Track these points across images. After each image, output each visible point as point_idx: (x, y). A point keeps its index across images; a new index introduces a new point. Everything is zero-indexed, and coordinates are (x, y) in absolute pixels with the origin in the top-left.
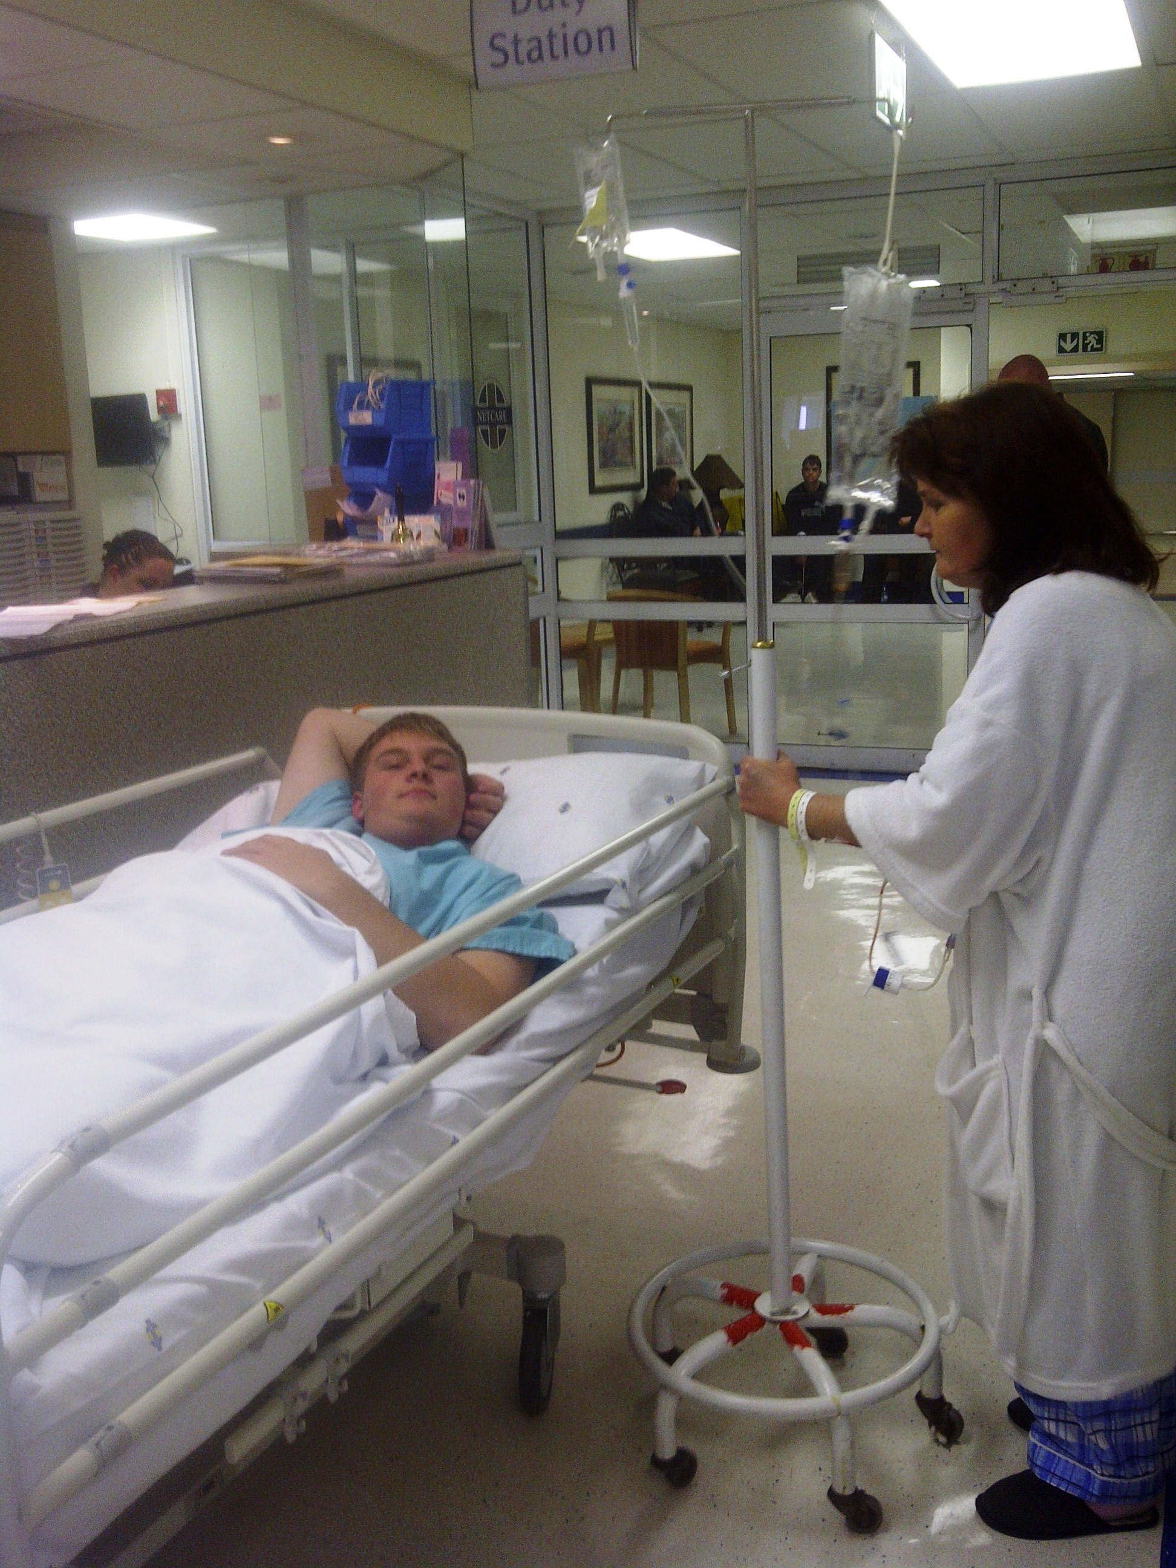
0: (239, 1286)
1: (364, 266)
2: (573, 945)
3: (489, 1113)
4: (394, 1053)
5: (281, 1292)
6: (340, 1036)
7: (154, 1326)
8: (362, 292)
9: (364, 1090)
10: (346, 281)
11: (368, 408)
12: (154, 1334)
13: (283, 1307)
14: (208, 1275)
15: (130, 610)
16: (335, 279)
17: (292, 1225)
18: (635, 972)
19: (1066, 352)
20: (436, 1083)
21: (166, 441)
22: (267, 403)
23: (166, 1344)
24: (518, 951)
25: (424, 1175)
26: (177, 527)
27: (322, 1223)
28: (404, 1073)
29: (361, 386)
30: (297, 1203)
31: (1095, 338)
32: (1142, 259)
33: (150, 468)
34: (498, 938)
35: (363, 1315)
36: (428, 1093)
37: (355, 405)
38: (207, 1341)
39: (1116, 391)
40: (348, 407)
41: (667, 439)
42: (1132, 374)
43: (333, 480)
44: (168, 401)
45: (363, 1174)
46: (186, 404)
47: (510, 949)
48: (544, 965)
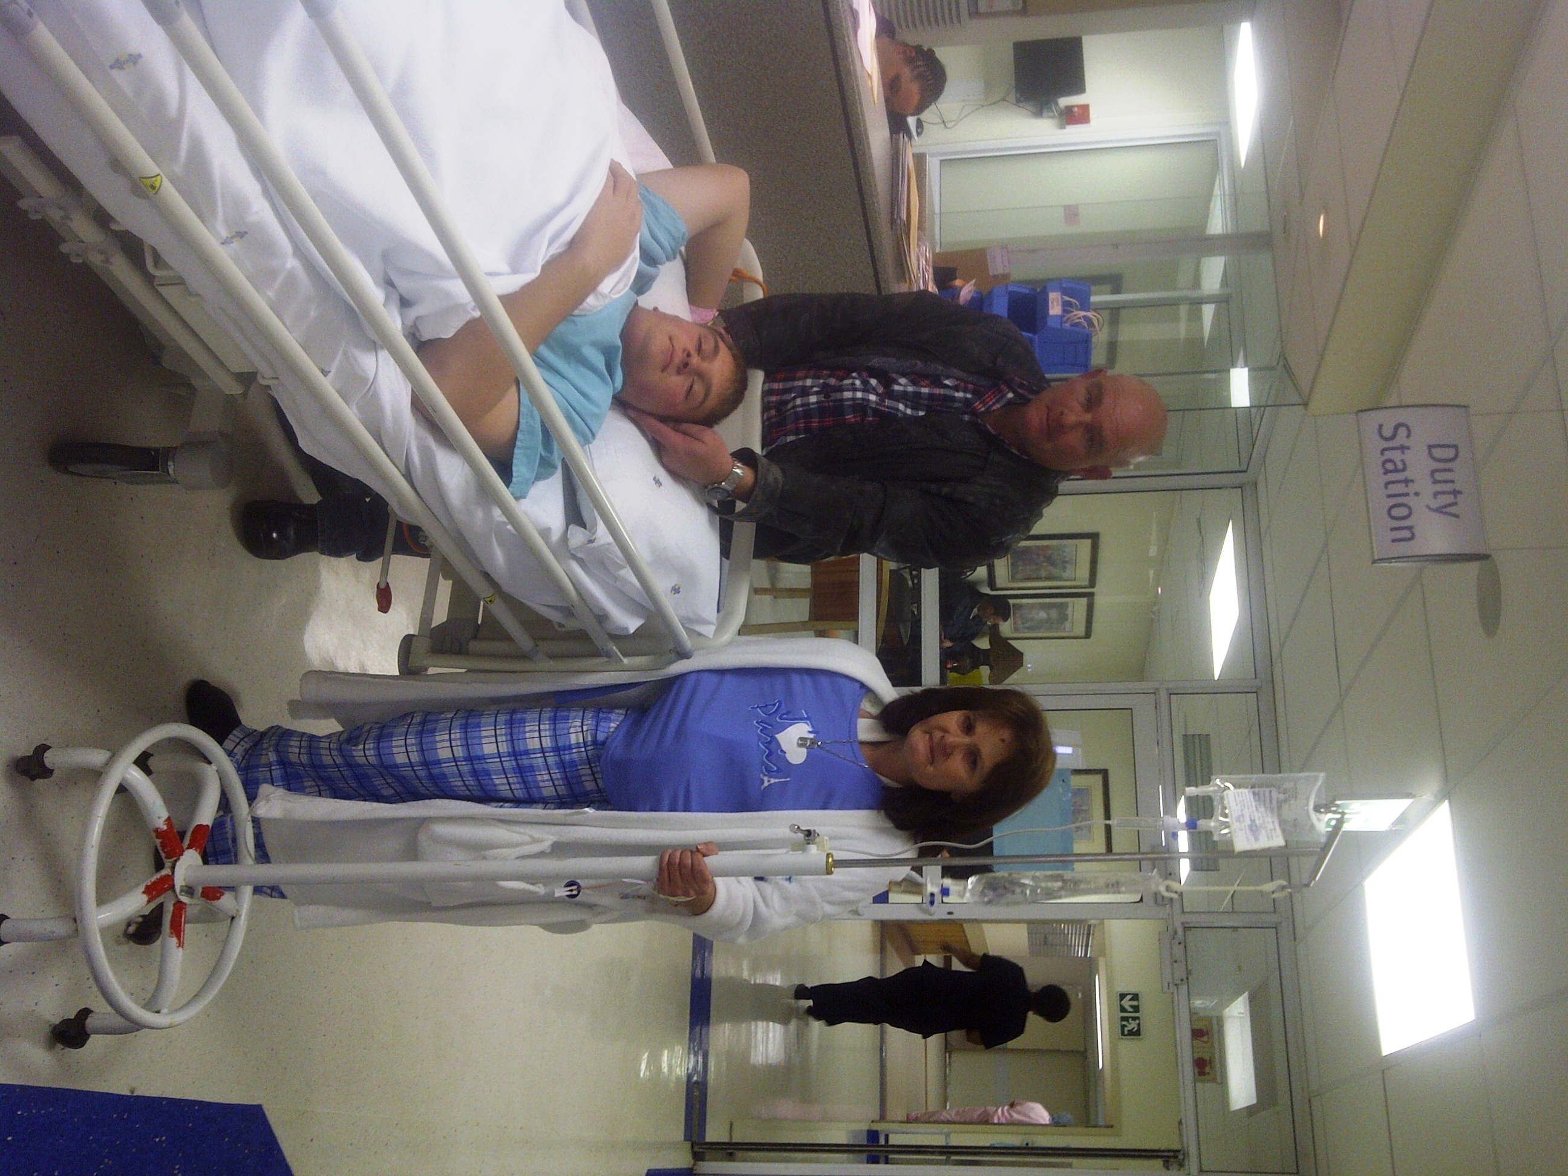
0: (177, 150)
1: (1208, 311)
2: (524, 497)
3: (354, 408)
4: (413, 313)
5: (170, 192)
6: (431, 257)
7: (135, 63)
8: (1183, 310)
9: (376, 283)
10: (1194, 294)
11: (1064, 311)
12: (127, 61)
13: (156, 194)
14: (187, 120)
15: (863, 66)
16: (1197, 283)
17: (239, 205)
18: (498, 558)
19: (1121, 1000)
20: (384, 354)
21: (1039, 114)
22: (1071, 213)
23: (116, 74)
24: (518, 444)
25: (291, 341)
26: (954, 123)
27: (241, 235)
28: (394, 322)
29: (1085, 305)
30: (261, 210)
31: (1133, 1028)
32: (1207, 1069)
33: (1012, 97)
34: (531, 423)
35: (149, 279)
36: (373, 346)
37: (1067, 298)
38: (119, 114)
39: (1084, 1053)
40: (1065, 292)
41: (1038, 613)
42: (1101, 1067)
43: (995, 276)
44: (1077, 116)
45: (291, 278)
46: (1075, 134)
47: (519, 436)
48: (505, 470)
